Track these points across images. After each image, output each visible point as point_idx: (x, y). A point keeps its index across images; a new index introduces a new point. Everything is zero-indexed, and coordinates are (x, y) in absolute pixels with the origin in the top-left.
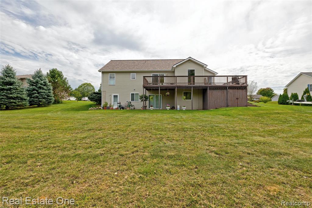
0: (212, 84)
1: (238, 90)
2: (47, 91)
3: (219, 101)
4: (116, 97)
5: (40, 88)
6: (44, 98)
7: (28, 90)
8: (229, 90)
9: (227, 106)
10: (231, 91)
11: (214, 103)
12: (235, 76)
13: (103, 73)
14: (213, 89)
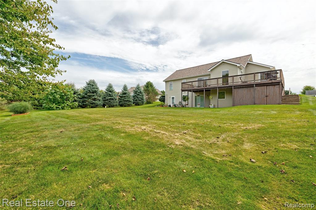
0: (248, 82)
1: (268, 87)
2: (141, 97)
3: (245, 99)
4: (173, 98)
5: (138, 95)
6: (140, 101)
7: (133, 97)
8: (256, 88)
9: (255, 104)
10: (259, 88)
11: (239, 102)
12: (267, 72)
13: (166, 82)
14: (238, 88)
